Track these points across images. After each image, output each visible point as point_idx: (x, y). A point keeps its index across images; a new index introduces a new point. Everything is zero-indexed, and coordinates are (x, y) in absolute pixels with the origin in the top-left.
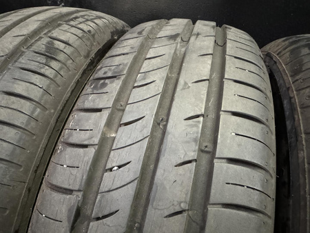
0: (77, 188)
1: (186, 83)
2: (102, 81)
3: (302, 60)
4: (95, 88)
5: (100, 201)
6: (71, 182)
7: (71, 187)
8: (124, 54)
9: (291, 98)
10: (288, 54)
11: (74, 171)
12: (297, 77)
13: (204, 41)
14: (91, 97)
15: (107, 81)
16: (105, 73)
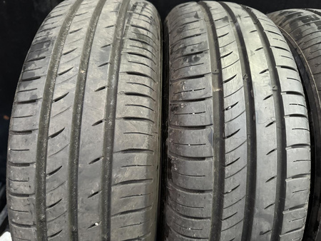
0: (209, 123)
1: (251, 52)
2: (194, 56)
3: (300, 30)
4: (190, 61)
5: (228, 127)
6: (203, 121)
7: (204, 124)
8: (197, 35)
9: (299, 55)
10: (288, 25)
11: (203, 115)
12: (301, 41)
13: (247, 21)
14: (191, 68)
15: (198, 56)
16: (192, 50)
